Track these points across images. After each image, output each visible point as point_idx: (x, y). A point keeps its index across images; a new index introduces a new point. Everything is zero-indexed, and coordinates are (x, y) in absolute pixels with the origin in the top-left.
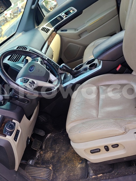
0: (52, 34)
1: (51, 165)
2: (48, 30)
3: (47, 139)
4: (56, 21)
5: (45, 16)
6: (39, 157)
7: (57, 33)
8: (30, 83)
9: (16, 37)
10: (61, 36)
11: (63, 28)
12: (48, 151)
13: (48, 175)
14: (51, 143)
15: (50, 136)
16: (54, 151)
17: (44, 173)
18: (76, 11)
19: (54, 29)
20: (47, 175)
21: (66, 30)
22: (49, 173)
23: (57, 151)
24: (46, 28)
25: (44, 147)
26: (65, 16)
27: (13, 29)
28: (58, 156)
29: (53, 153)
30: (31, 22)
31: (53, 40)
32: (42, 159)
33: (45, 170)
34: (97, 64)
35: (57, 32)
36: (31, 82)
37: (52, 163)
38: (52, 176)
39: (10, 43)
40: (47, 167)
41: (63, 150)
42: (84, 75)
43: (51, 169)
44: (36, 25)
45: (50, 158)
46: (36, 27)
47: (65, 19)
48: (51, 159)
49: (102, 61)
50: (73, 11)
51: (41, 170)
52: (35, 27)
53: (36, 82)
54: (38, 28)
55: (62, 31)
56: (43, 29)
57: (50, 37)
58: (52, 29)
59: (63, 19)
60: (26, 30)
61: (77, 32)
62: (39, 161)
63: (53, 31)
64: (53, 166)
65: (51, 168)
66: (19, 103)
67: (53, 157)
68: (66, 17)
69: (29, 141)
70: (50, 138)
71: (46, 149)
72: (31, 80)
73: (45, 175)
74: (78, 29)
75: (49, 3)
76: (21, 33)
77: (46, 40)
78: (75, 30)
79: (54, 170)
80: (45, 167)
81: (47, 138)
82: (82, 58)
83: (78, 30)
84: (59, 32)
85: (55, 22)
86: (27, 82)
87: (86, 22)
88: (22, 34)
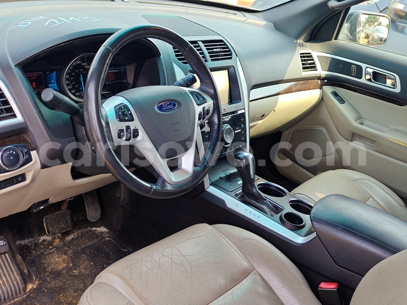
0: (310, 81)
1: (37, 283)
2: (313, 67)
3: (91, 231)
4: (345, 68)
5: (336, 39)
6: (43, 245)
7: (321, 88)
8: (124, 128)
9: (249, 20)
10: (322, 100)
11: (341, 91)
12: (66, 254)
13: (8, 293)
14: (88, 247)
15: (102, 233)
16: (74, 265)
17: (8, 282)
18: (398, 90)
19: (324, 76)
20: (7, 291)
21: (342, 101)
22: (16, 292)
23: (76, 272)
24: (313, 60)
25: (71, 237)
26: (368, 77)
27: (261, 3)
28: (65, 284)
29: (67, 267)
30: (302, 23)
31: (299, 91)
32: (42, 253)
33: (16, 279)
34: (303, 227)
35: (324, 87)
36: (132, 128)
37: (43, 281)
38: (14, 303)
39: (226, 19)
40: (26, 279)
41: (85, 283)
42: (259, 217)
43: (28, 290)
44: (303, 37)
45: (53, 269)
46: (300, 41)
47: (363, 80)
48: (51, 273)
49: (314, 235)
50: (393, 84)
51: (10, 273)
52: (297, 38)
53: (139, 138)
54: (302, 45)
55: (335, 94)
56: (307, 57)
57: (301, 82)
58: (321, 72)
59: (360, 77)
60: (279, 27)
61: (356, 124)
62: (34, 249)
63: (319, 78)
64: (37, 289)
65: (30, 287)
66: (83, 135)
67: (57, 274)
68: (369, 80)
69: (42, 207)
70: (97, 237)
71: (69, 247)
72: (136, 124)
73: (5, 285)
74: (366, 122)
75: (376, 24)
76: (264, 23)
77: (286, 78)
78: (359, 118)
79: (28, 297)
80: (22, 274)
81: (94, 229)
82: (315, 174)
83: (362, 124)
84: (328, 90)
85: (341, 66)
86: (121, 120)
87: (392, 127)
88: (265, 26)
